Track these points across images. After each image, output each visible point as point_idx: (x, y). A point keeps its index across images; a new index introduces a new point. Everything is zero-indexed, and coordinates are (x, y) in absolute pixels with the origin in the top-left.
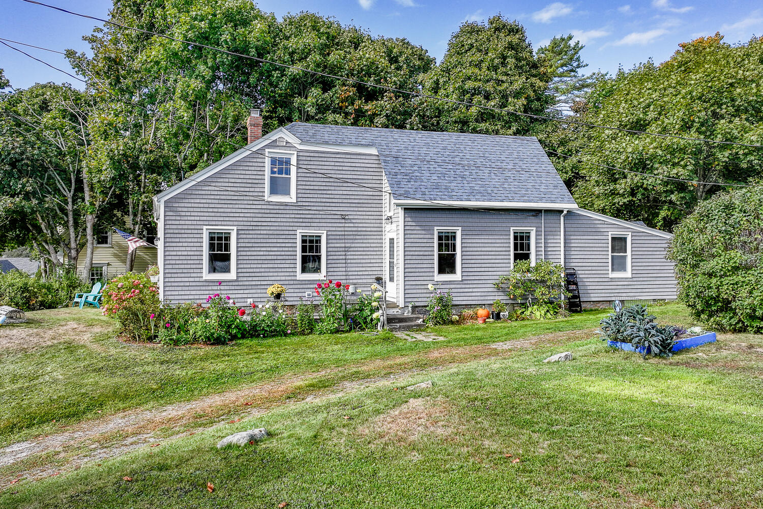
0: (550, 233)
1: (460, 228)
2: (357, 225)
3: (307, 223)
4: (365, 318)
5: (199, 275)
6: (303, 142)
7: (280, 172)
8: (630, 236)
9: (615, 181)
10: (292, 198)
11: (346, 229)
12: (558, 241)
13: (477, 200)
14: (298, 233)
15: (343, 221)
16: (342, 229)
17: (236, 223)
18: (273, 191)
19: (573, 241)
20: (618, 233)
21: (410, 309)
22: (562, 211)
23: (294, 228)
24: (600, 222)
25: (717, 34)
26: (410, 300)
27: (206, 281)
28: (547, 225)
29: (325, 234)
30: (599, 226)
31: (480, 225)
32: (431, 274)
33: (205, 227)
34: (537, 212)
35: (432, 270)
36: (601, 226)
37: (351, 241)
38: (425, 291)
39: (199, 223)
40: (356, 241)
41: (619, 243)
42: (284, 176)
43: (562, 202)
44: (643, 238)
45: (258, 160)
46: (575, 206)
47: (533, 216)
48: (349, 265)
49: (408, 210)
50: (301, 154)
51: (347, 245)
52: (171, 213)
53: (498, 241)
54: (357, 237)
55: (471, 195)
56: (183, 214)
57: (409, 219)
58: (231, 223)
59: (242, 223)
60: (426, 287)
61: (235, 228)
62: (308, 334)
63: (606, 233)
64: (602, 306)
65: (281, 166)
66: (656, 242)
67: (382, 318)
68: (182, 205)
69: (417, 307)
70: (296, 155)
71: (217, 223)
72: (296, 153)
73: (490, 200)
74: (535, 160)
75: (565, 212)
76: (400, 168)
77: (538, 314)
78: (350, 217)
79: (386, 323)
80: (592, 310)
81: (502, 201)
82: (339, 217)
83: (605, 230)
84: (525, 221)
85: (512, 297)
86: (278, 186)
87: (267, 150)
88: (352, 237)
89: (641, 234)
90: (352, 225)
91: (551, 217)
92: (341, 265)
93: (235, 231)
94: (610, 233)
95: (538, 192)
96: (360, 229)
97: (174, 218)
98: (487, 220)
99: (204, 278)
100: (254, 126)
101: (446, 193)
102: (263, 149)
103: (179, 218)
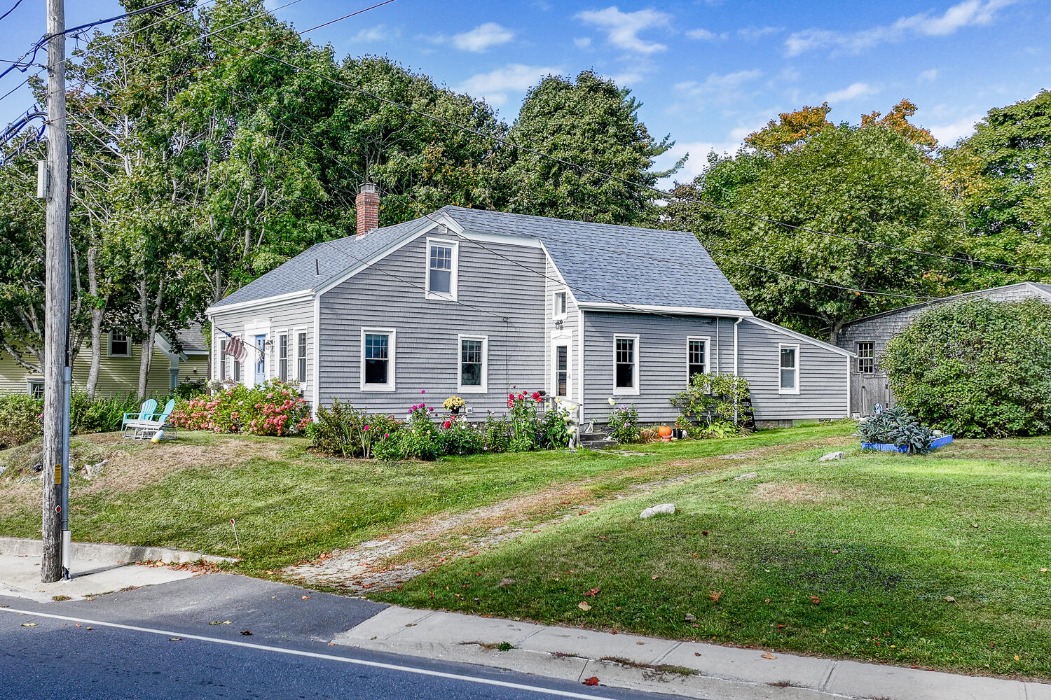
0: (724, 343)
1: (638, 336)
2: (518, 330)
3: (468, 325)
4: (554, 435)
5: (356, 385)
6: (466, 230)
7: (440, 265)
8: (798, 348)
9: (761, 285)
10: (453, 295)
11: (509, 334)
12: (731, 352)
13: (657, 304)
14: (459, 338)
15: (505, 325)
16: (504, 334)
17: (395, 324)
18: (434, 288)
19: (745, 353)
20: (788, 345)
21: (591, 426)
22: (737, 319)
23: (455, 332)
24: (771, 332)
25: (825, 104)
26: (589, 416)
27: (363, 393)
28: (723, 334)
29: (487, 340)
30: (770, 336)
31: (657, 332)
32: (610, 387)
33: (363, 328)
34: (712, 319)
35: (610, 382)
36: (773, 337)
37: (513, 348)
38: (604, 406)
39: (355, 323)
40: (518, 349)
41: (788, 357)
42: (444, 269)
43: (737, 308)
44: (810, 351)
45: (418, 250)
46: (750, 313)
47: (708, 323)
48: (511, 377)
49: (589, 313)
50: (463, 244)
51: (509, 353)
52: (327, 311)
53: (674, 351)
54: (519, 344)
55: (649, 299)
56: (340, 312)
57: (589, 324)
58: (390, 324)
59: (401, 325)
60: (605, 401)
61: (394, 330)
62: (502, 452)
63: (776, 345)
64: (771, 426)
65: (441, 257)
66: (823, 355)
67: (574, 435)
68: (339, 301)
69: (598, 424)
70: (457, 245)
71: (374, 323)
72: (457, 242)
73: (669, 305)
74: (699, 260)
75: (740, 320)
76: (571, 265)
77: (721, 432)
78: (512, 320)
79: (578, 439)
80: (763, 430)
81: (681, 306)
82: (500, 320)
83: (775, 341)
84: (701, 329)
85: (688, 414)
86: (439, 282)
87: (428, 239)
88: (513, 344)
89: (808, 346)
90: (513, 329)
91: (726, 325)
92: (502, 377)
93: (394, 333)
94: (780, 344)
95: (712, 297)
96: (521, 335)
97: (329, 316)
98: (663, 327)
99: (362, 389)
100: (370, 205)
101: (625, 296)
102: (423, 237)
103: (335, 317)
